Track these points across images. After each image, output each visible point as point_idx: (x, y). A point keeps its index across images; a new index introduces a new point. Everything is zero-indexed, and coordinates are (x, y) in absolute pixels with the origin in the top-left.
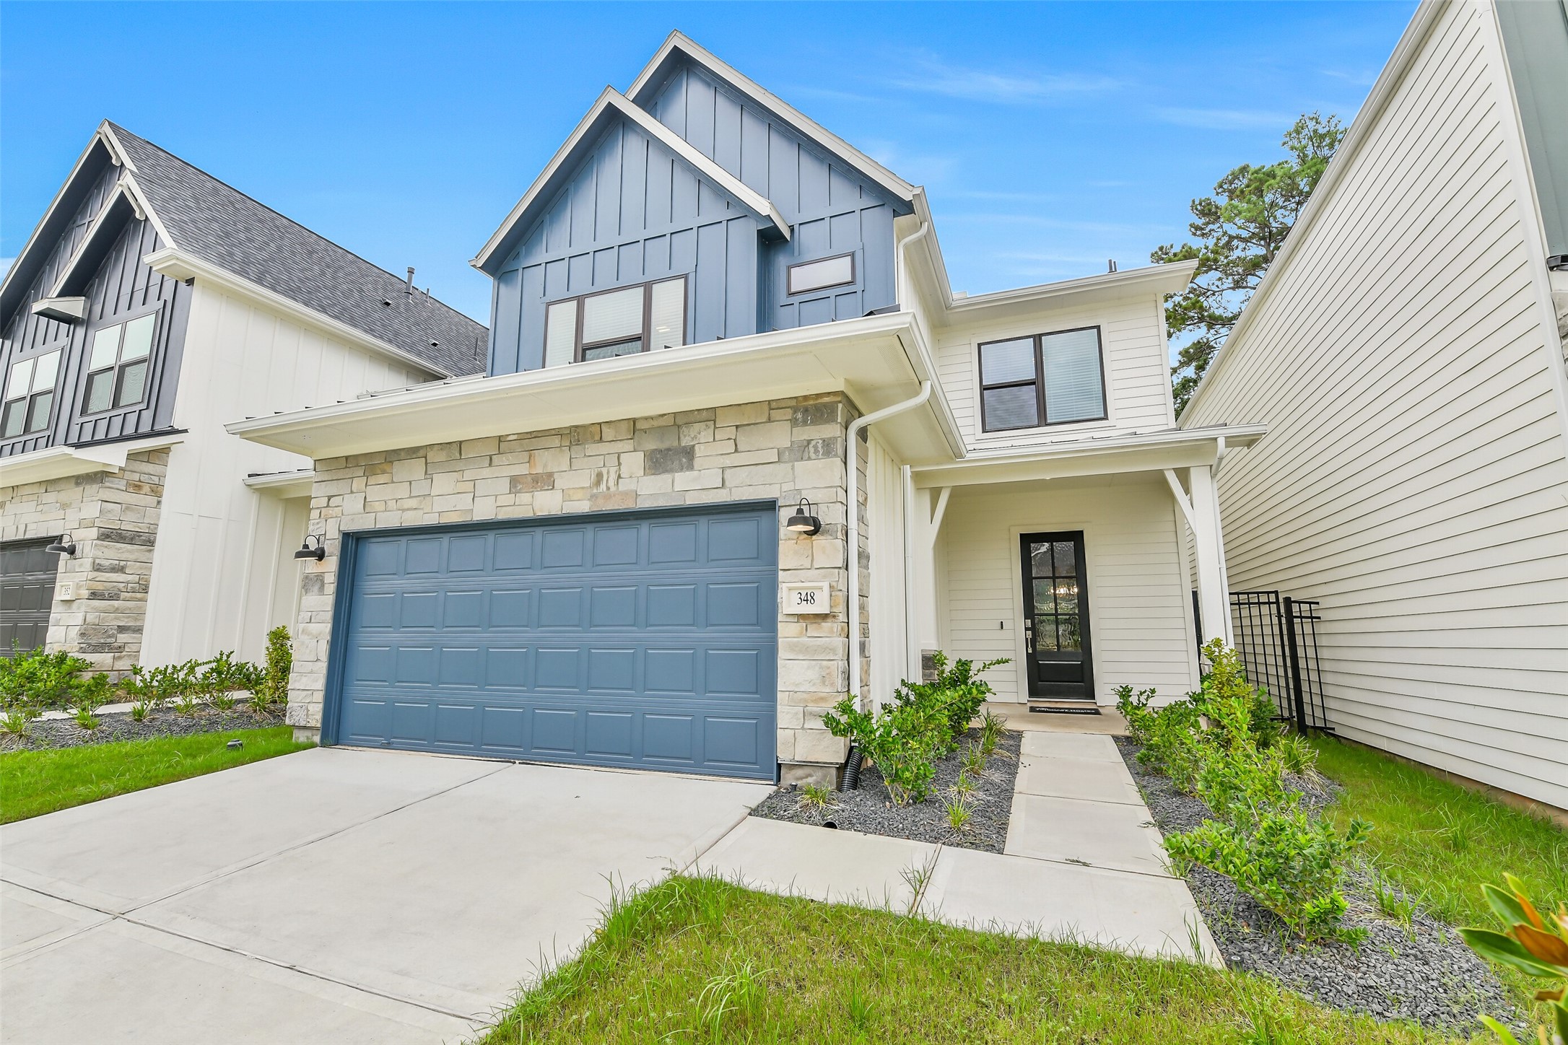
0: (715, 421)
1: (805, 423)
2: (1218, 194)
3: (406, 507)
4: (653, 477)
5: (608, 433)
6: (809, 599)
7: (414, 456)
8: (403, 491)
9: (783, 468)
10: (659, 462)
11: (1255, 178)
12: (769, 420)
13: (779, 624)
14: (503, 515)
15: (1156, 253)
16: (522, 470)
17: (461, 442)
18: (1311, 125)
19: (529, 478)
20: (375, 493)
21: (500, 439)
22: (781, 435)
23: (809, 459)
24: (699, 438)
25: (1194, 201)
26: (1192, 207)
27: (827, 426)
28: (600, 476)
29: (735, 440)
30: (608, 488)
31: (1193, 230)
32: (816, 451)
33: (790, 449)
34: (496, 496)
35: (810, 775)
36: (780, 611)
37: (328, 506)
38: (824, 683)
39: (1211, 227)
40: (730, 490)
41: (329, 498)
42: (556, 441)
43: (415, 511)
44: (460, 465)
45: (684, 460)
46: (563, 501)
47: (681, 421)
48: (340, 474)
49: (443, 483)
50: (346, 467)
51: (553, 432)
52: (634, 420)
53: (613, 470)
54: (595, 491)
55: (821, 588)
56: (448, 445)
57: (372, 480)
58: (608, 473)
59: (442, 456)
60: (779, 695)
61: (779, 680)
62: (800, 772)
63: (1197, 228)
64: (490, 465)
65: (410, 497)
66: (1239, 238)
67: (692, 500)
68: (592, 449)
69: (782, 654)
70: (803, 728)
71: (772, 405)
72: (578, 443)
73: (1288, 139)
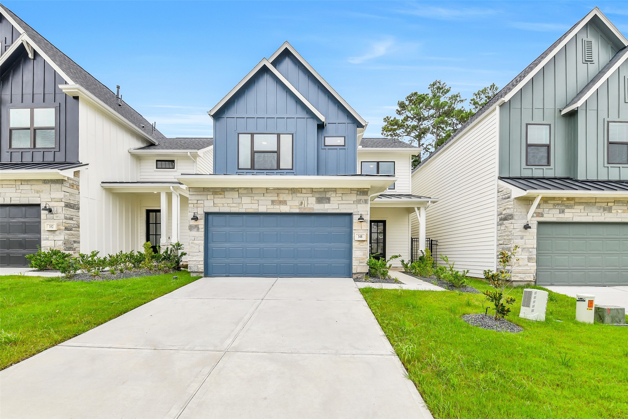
0: (336, 191)
1: (360, 195)
2: (406, 100)
3: (232, 206)
4: (318, 204)
5: (304, 191)
6: (361, 237)
7: (233, 190)
8: (230, 201)
9: (355, 206)
10: (320, 201)
11: (419, 98)
12: (351, 193)
13: (353, 243)
14: (269, 211)
15: (385, 118)
16: (276, 198)
17: (252, 188)
18: (438, 84)
19: (278, 201)
20: (217, 201)
21: (267, 189)
22: (354, 197)
23: (361, 204)
24: (331, 195)
25: (399, 101)
26: (398, 103)
27: (365, 196)
28: (302, 203)
29: (342, 197)
30: (304, 206)
31: (397, 112)
32: (363, 202)
33: (356, 201)
34: (267, 205)
35: (360, 276)
36: (353, 239)
37: (197, 203)
38: (364, 255)
39: (403, 112)
40: (340, 209)
41: (198, 200)
42: (287, 192)
43: (236, 208)
44: (252, 195)
45: (327, 201)
46: (290, 209)
47: (326, 190)
48: (201, 193)
49: (246, 200)
50: (204, 191)
51: (286, 189)
52: (312, 188)
53: (306, 202)
54: (300, 207)
55: (364, 234)
56: (247, 188)
57: (216, 196)
58: (304, 202)
59: (245, 192)
60: (353, 258)
61: (353, 255)
62: (357, 275)
63: (398, 111)
64: (264, 196)
65: (233, 203)
66: (410, 118)
67: (329, 211)
68: (299, 195)
69: (354, 249)
70: (359, 265)
71: (351, 189)
72: (294, 193)
73: (430, 87)
